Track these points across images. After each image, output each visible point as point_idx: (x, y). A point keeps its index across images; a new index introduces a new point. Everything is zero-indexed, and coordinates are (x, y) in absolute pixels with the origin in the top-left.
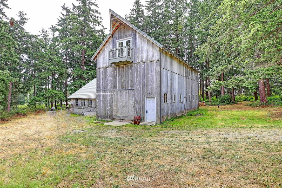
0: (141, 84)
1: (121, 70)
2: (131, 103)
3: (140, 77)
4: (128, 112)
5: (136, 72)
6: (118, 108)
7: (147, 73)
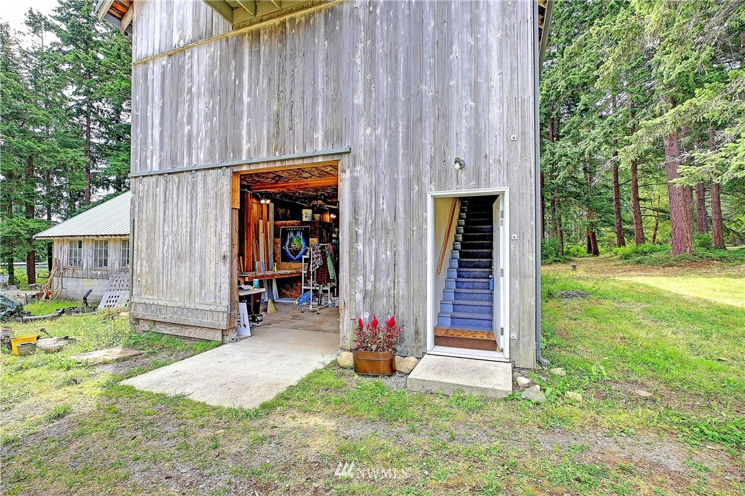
0: (401, 112)
1: (264, 49)
5: (361, 46)
7: (443, 45)
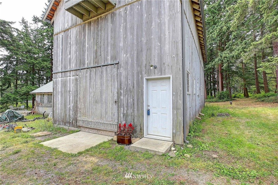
0: (135, 48)
1: (92, 28)
2: (111, 95)
3: (132, 34)
4: (106, 113)
5: (122, 25)
6: (86, 105)
7: (149, 23)
